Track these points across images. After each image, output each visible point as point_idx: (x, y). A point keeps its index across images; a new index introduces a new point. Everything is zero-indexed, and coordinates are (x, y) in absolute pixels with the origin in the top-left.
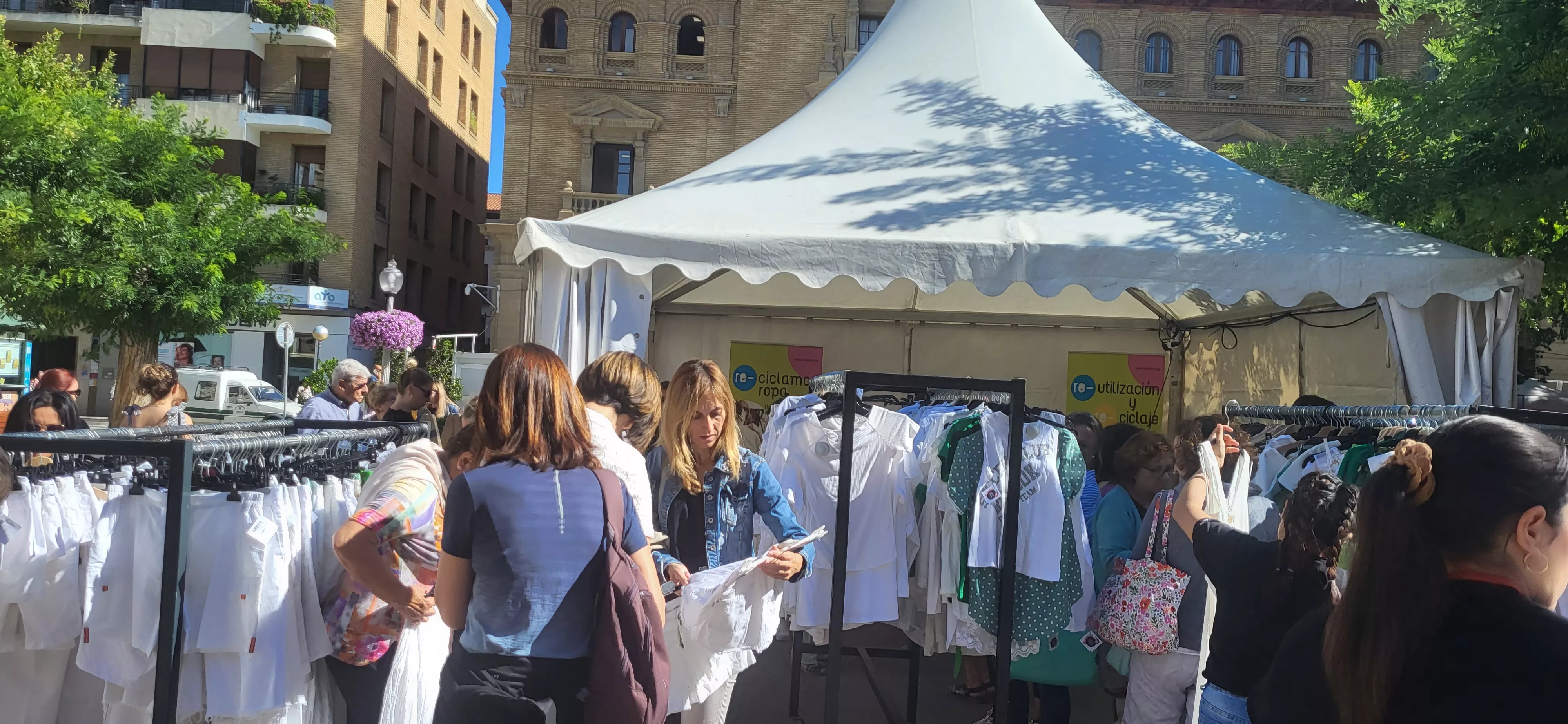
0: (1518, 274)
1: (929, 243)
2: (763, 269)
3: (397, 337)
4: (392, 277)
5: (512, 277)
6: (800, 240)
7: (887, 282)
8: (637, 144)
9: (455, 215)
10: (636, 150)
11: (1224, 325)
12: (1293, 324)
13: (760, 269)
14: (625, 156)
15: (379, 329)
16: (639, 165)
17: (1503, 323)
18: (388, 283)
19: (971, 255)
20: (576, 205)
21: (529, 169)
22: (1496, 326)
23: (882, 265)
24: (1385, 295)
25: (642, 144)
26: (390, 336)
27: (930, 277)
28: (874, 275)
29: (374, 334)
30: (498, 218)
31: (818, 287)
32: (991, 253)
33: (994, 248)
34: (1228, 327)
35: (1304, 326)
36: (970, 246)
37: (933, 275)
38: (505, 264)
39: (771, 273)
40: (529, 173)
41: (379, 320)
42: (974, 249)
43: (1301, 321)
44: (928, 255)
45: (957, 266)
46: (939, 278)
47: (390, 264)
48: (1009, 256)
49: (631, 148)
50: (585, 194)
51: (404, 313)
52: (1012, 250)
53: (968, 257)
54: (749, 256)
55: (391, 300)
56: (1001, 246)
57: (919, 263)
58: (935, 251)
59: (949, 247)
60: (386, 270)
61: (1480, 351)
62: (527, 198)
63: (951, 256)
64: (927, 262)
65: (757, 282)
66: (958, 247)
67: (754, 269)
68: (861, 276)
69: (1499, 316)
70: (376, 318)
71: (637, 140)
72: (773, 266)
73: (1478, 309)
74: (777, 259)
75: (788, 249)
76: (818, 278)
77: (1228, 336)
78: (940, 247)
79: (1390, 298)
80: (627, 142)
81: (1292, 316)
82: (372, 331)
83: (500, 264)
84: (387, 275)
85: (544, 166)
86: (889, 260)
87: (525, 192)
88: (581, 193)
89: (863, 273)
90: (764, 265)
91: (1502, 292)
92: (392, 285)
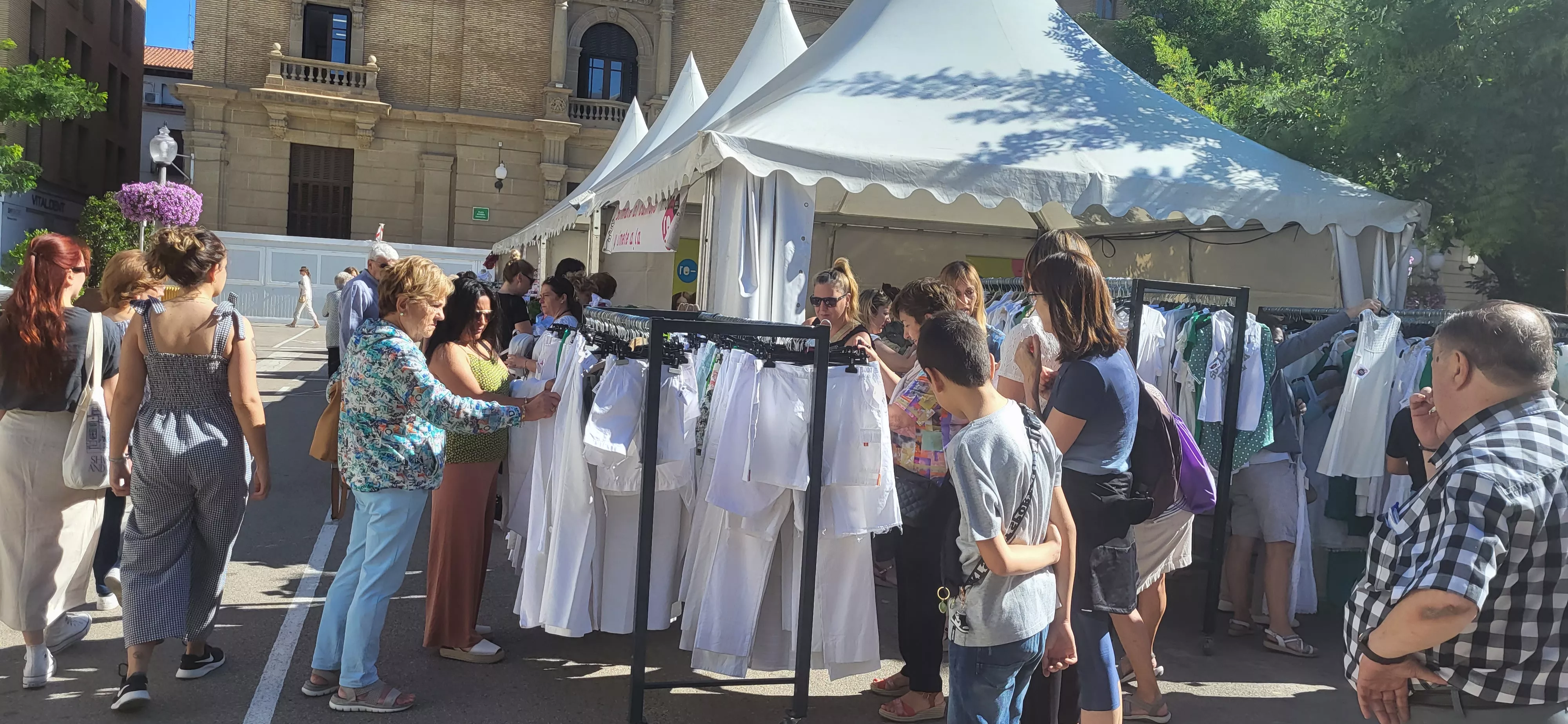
0: (1416, 213)
1: (1029, 170)
2: (905, 185)
3: (177, 211)
4: (164, 146)
5: (209, 146)
6: (932, 162)
7: (999, 200)
8: (355, 9)
9: (112, 69)
10: (354, 16)
11: (1102, 237)
12: (1185, 240)
13: (902, 185)
14: (339, 20)
15: (155, 202)
16: (357, 33)
17: (1405, 249)
18: (159, 151)
19: (1060, 182)
20: (285, 70)
21: (227, 26)
22: (1400, 250)
23: (994, 186)
24: (1334, 225)
25: (361, 9)
26: (170, 210)
27: (1030, 198)
28: (989, 195)
29: (150, 206)
30: (191, 78)
31: (948, 203)
32: (1074, 180)
33: (1077, 176)
34: (1106, 238)
35: (1194, 242)
36: (1059, 174)
37: (1032, 196)
38: (199, 130)
39: (911, 189)
40: (227, 30)
41: (155, 193)
42: (1062, 176)
43: (1191, 238)
44: (1029, 179)
45: (1050, 189)
46: (1036, 199)
47: (161, 131)
48: (1087, 184)
49: (347, 13)
50: (296, 59)
51: (181, 186)
52: (1089, 179)
53: (1057, 183)
54: (894, 174)
55: (164, 171)
56: (1082, 176)
57: (1022, 186)
58: (1033, 176)
59: (1043, 174)
60: (157, 138)
61: (1390, 269)
62: (226, 59)
63: (1045, 182)
64: (1027, 186)
65: (901, 196)
66: (1050, 174)
67: (897, 185)
68: (979, 194)
69: (1403, 243)
70: (152, 190)
71: (354, 5)
72: (912, 183)
73: (1390, 237)
74: (915, 177)
75: (923, 168)
76: (947, 196)
77: (1107, 247)
78: (1037, 173)
79: (1339, 229)
80: (343, 5)
81: (1180, 233)
82: (147, 203)
83: (194, 130)
84: (159, 143)
85: (245, 25)
86: (999, 182)
87: (223, 51)
88: (292, 58)
89: (981, 192)
90: (905, 182)
91: (1408, 226)
92: (165, 155)
